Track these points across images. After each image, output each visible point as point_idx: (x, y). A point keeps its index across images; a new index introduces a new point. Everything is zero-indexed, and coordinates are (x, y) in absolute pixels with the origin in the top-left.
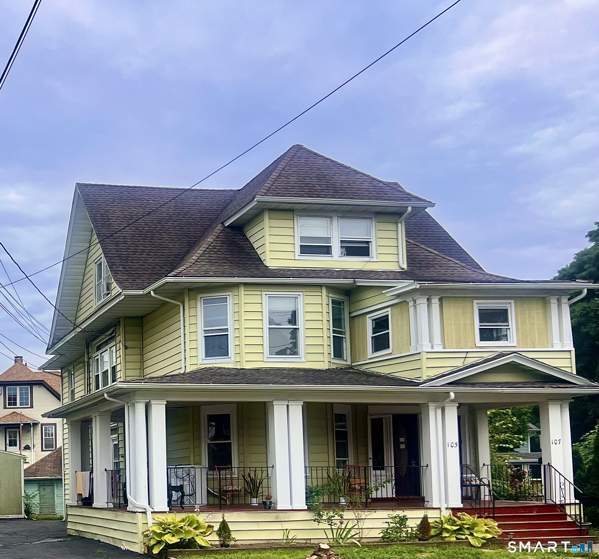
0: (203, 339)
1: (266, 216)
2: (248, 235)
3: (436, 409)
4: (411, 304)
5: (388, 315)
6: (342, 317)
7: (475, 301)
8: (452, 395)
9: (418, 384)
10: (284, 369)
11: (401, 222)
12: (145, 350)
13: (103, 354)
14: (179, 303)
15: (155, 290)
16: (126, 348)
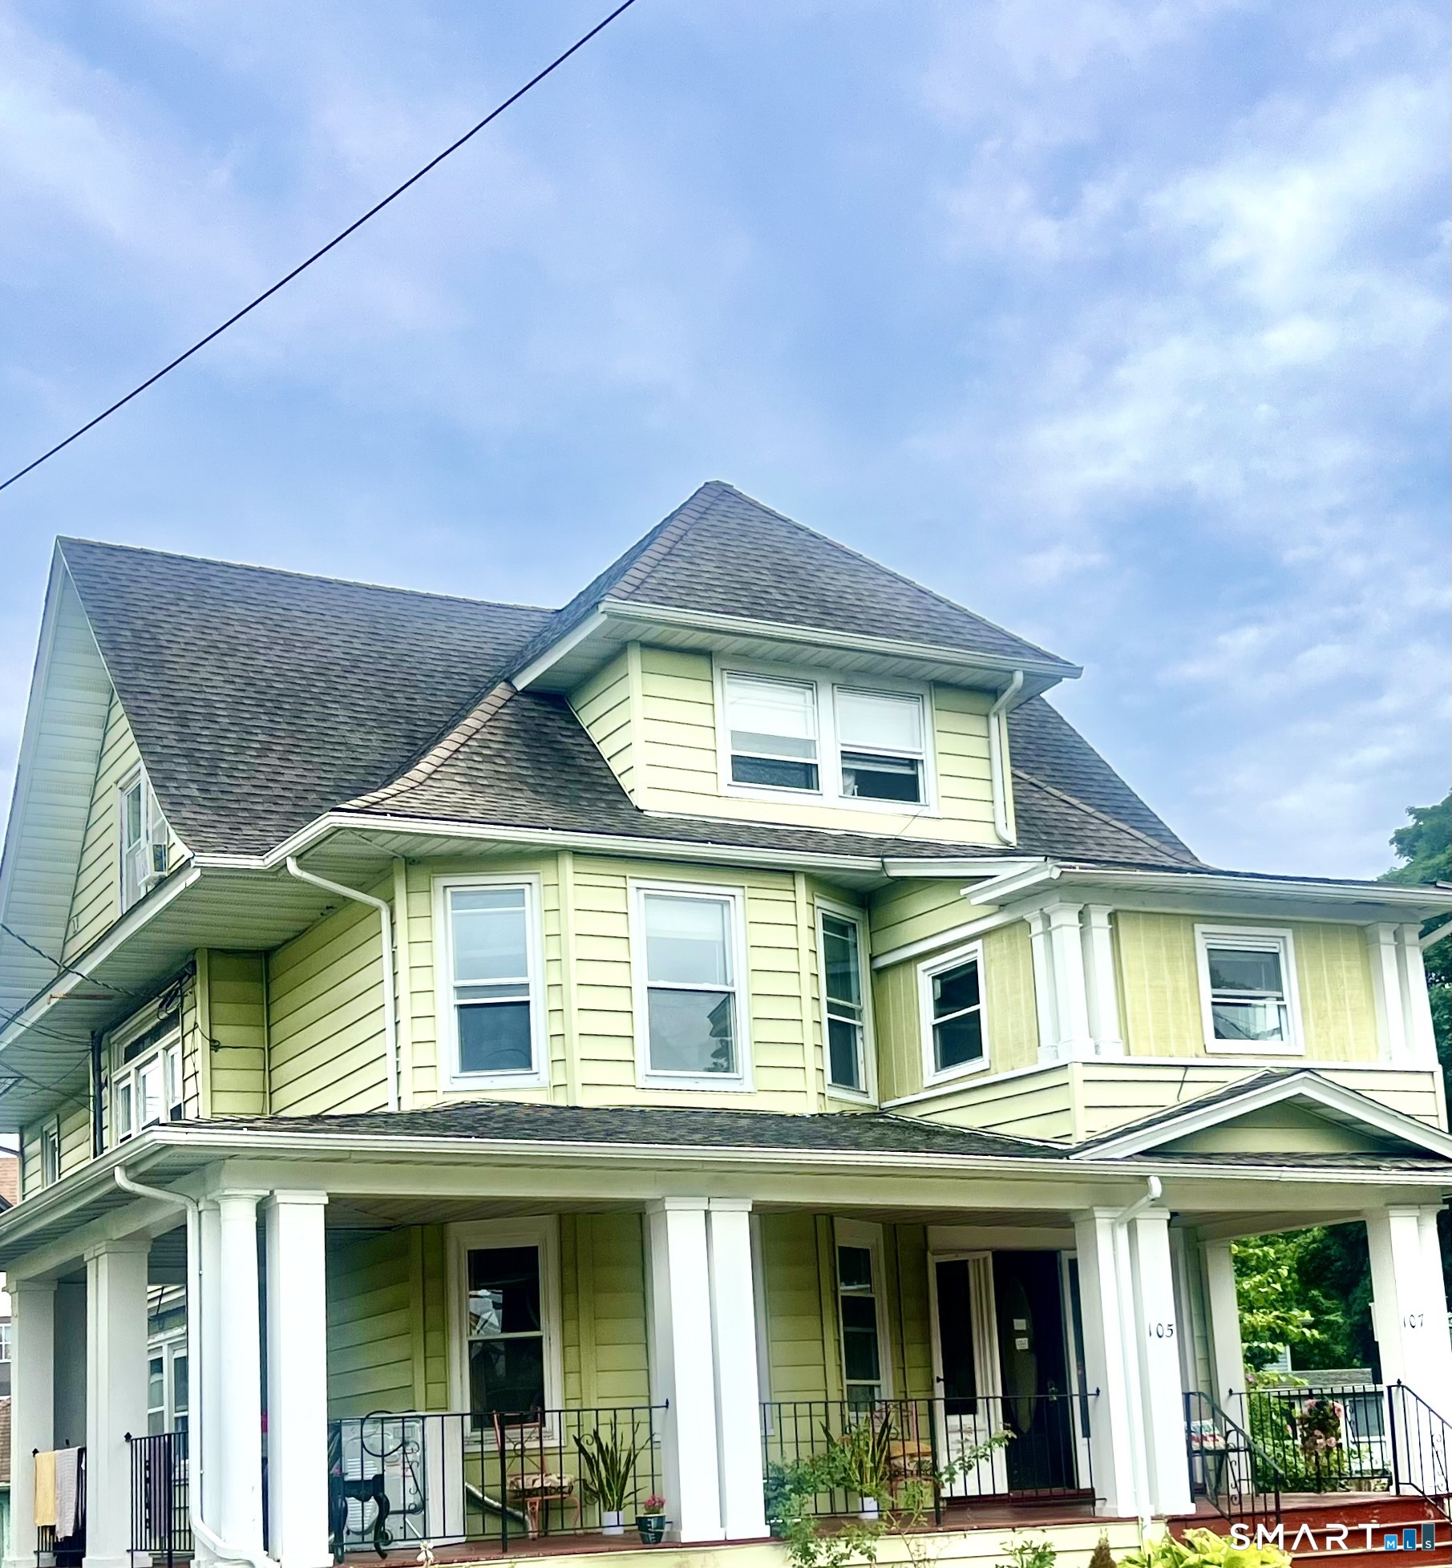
0: (454, 1014)
1: (634, 662)
2: (585, 718)
3: (1113, 1226)
4: (1037, 927)
5: (975, 963)
6: (852, 969)
7: (1200, 928)
8: (1156, 1188)
9: (1066, 1154)
10: (696, 1111)
11: (997, 715)
12: (278, 1055)
13: (143, 1071)
14: (375, 901)
15: (299, 857)
16: (215, 1046)
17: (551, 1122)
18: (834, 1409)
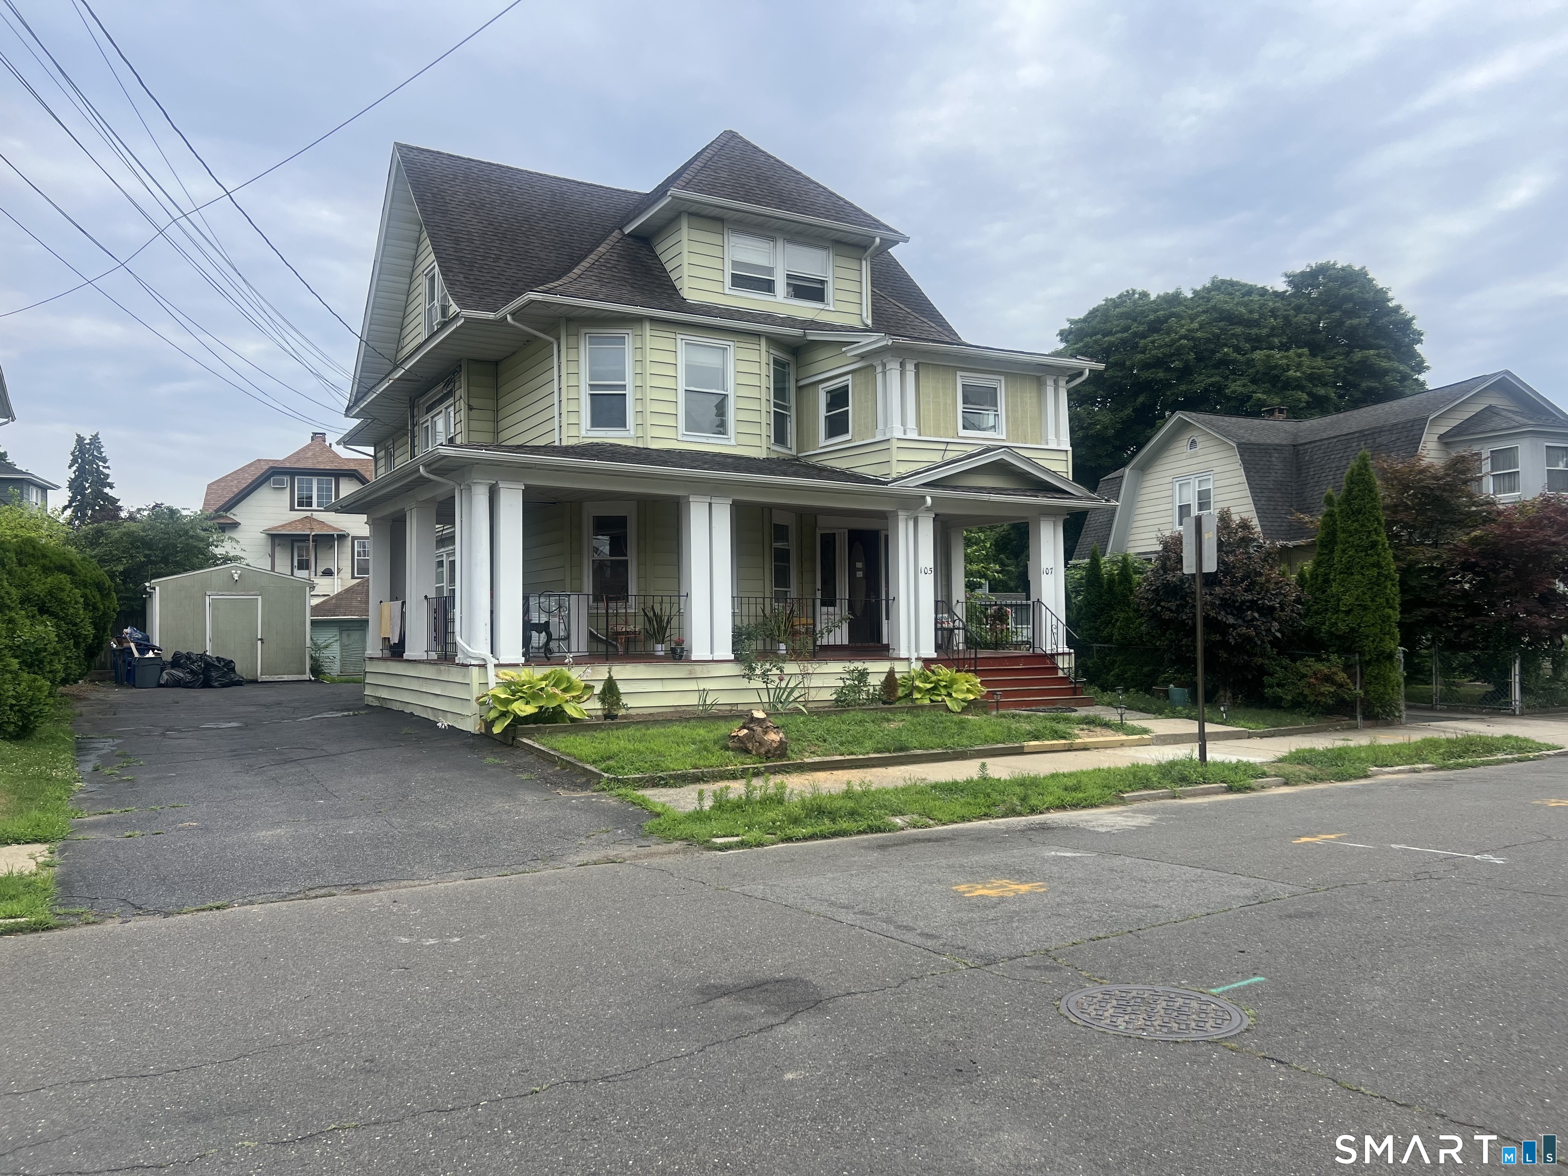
0: (588, 398)
1: (684, 224)
2: (659, 250)
3: (907, 520)
4: (879, 369)
5: (848, 386)
6: (787, 386)
7: (959, 373)
8: (929, 500)
9: (886, 483)
10: (706, 453)
11: (865, 259)
12: (501, 414)
13: (435, 419)
14: (551, 339)
15: (513, 314)
16: (470, 408)
17: (635, 455)
18: (767, 601)
